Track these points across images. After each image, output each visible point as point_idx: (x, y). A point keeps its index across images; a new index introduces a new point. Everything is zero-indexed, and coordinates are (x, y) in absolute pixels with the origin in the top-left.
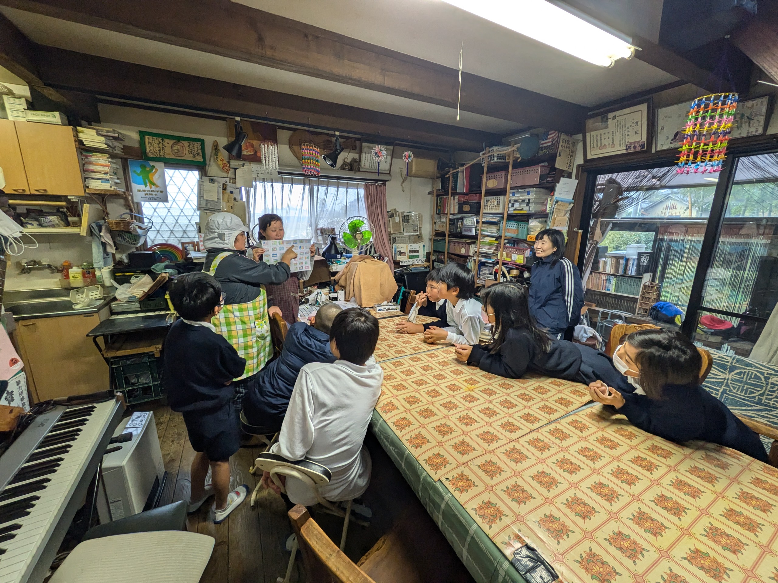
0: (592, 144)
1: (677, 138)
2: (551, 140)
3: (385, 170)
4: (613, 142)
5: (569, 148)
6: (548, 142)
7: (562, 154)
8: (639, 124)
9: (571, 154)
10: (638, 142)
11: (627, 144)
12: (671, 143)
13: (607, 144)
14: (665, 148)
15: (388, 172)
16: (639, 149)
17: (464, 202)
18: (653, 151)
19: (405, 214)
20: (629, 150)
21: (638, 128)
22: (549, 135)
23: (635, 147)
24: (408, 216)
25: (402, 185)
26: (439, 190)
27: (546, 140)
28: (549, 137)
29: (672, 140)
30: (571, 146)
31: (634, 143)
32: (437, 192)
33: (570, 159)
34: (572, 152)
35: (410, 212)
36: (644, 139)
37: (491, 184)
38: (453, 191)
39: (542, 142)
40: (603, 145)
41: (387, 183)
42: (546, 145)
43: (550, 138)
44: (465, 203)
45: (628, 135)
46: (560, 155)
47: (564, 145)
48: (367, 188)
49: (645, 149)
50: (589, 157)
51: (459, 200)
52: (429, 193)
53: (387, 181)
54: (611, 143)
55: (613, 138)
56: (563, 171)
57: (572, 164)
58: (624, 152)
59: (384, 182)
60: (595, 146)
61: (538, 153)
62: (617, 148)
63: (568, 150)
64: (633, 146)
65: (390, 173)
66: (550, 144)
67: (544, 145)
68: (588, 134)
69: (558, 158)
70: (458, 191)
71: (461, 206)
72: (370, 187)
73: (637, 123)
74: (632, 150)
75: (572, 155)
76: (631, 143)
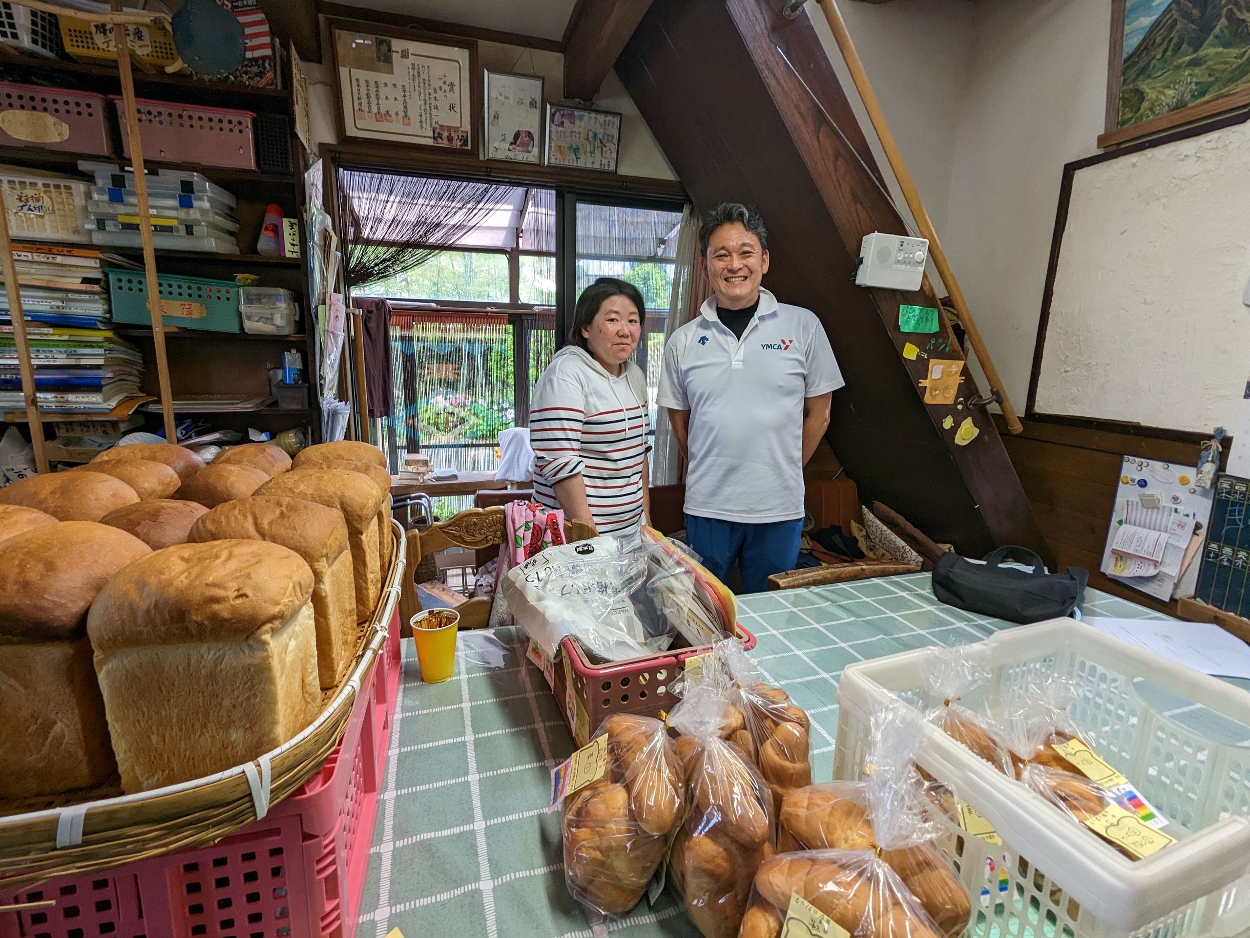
0: (356, 102)
1: (518, 143)
4: (406, 113)
8: (456, 89)
9: (306, 107)
10: (456, 129)
11: (434, 125)
12: (509, 150)
13: (393, 113)
14: (501, 155)
16: (457, 144)
18: (481, 157)
20: (439, 140)
21: (454, 97)
23: (450, 139)
29: (511, 144)
31: (449, 128)
36: (467, 126)
37: (23, 128)
40: (383, 111)
45: (436, 108)
46: (297, 103)
49: (469, 148)
50: (351, 131)
54: (401, 114)
55: (405, 102)
58: (430, 142)
60: (365, 108)
62: (414, 128)
64: (446, 134)
68: (343, 72)
73: (452, 85)
74: (444, 143)
76: (442, 126)
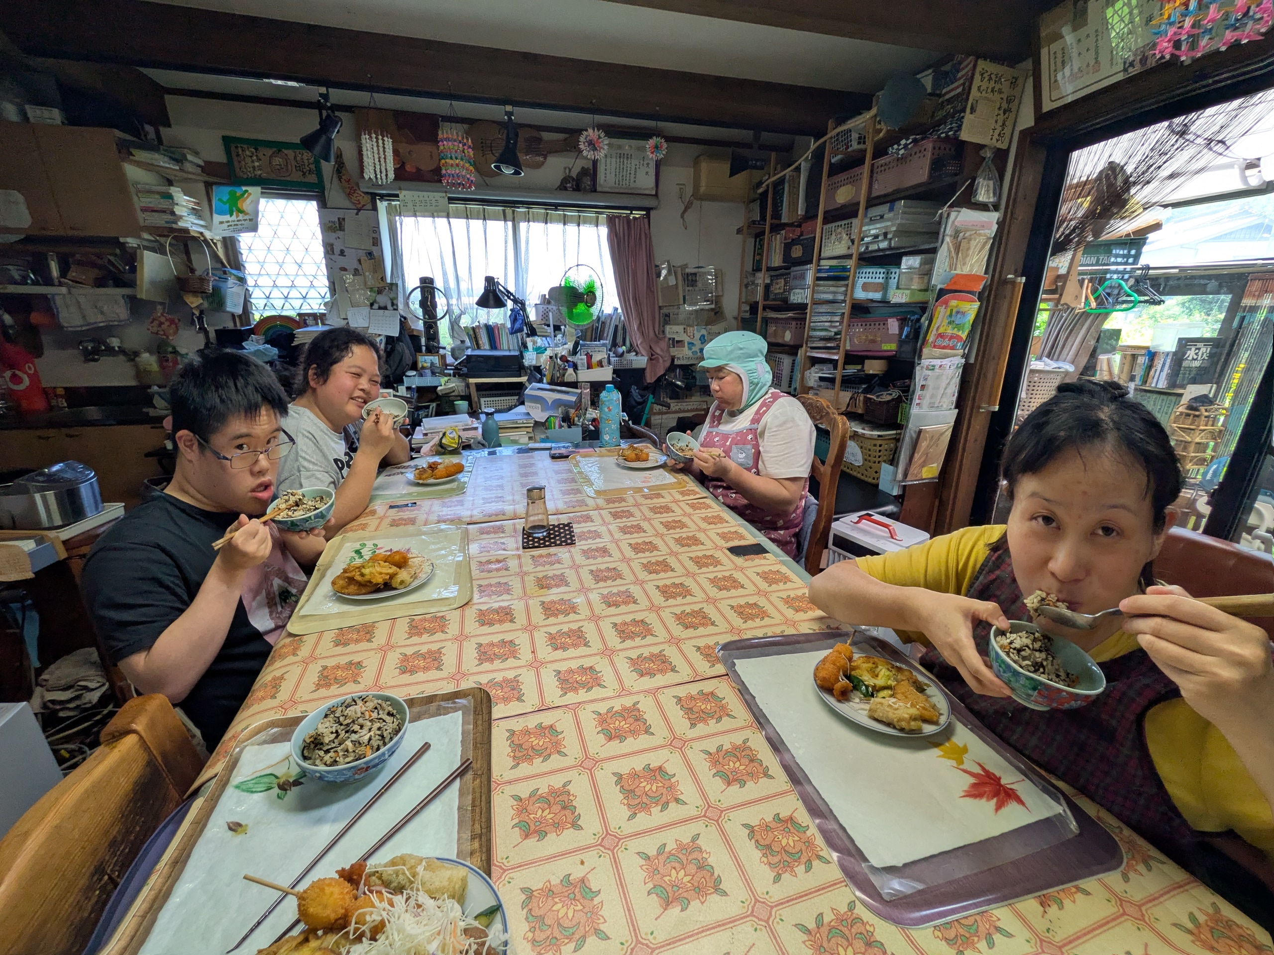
2: (961, 81)
3: (647, 189)
5: (1000, 92)
6: (958, 87)
7: (979, 108)
9: (1005, 106)
13: (1084, 67)
15: (654, 193)
17: (793, 240)
19: (688, 271)
20: (1130, 70)
22: (958, 72)
24: (695, 274)
25: (682, 217)
26: (754, 222)
27: (953, 83)
28: (960, 75)
30: (1005, 86)
32: (749, 227)
33: (1001, 118)
34: (1009, 101)
35: (698, 267)
37: (843, 196)
38: (774, 221)
39: (944, 91)
41: (652, 213)
42: (952, 94)
43: (960, 78)
44: (794, 242)
46: (973, 110)
47: (985, 85)
48: (611, 222)
50: (1047, 106)
51: (785, 239)
52: (739, 231)
53: (652, 209)
54: (1092, 62)
55: (1097, 47)
56: (982, 147)
57: (1008, 131)
59: (648, 210)
61: (932, 116)
62: (1104, 72)
63: (997, 96)
65: (656, 195)
66: (960, 90)
67: (947, 97)
69: (968, 118)
70: (785, 219)
71: (788, 247)
72: (617, 220)
74: (1134, 71)
75: (1009, 108)
